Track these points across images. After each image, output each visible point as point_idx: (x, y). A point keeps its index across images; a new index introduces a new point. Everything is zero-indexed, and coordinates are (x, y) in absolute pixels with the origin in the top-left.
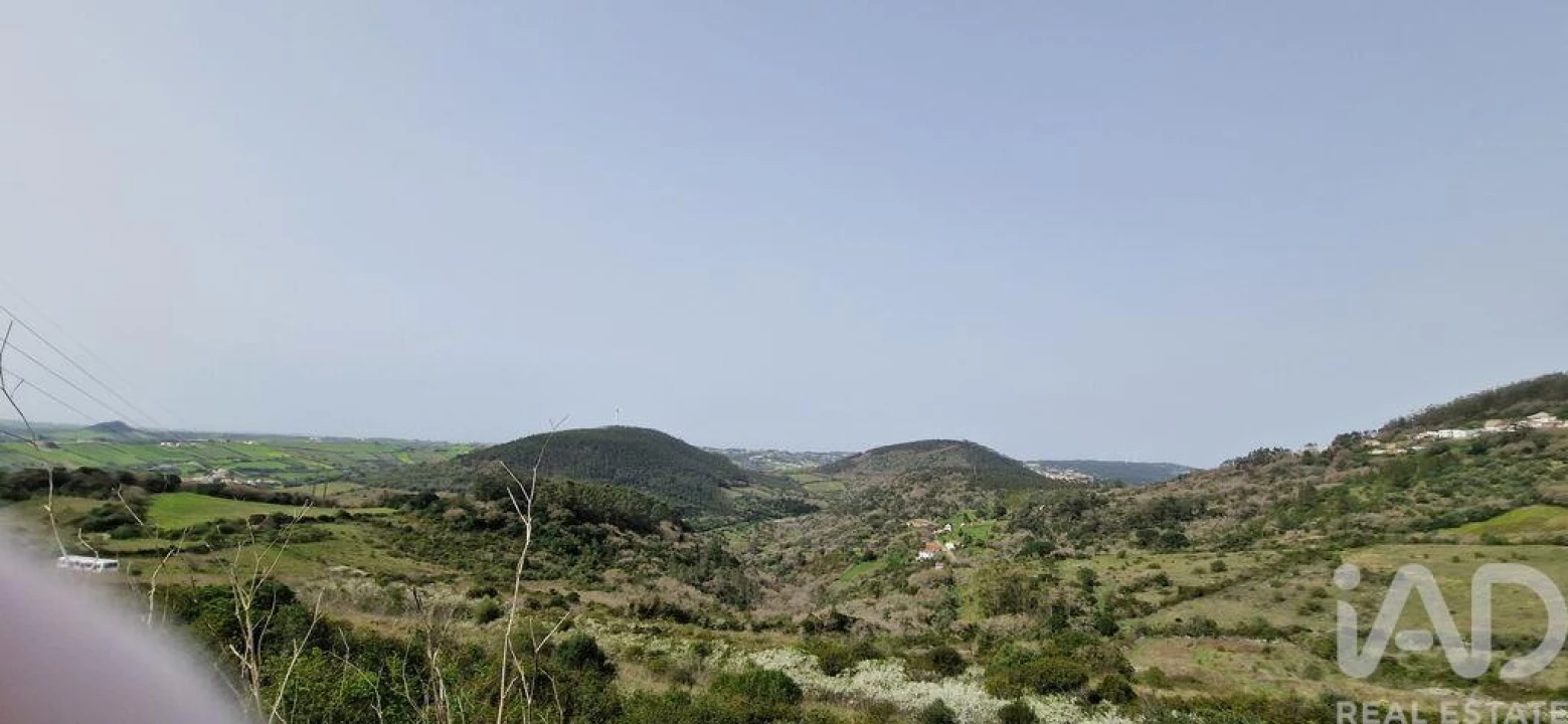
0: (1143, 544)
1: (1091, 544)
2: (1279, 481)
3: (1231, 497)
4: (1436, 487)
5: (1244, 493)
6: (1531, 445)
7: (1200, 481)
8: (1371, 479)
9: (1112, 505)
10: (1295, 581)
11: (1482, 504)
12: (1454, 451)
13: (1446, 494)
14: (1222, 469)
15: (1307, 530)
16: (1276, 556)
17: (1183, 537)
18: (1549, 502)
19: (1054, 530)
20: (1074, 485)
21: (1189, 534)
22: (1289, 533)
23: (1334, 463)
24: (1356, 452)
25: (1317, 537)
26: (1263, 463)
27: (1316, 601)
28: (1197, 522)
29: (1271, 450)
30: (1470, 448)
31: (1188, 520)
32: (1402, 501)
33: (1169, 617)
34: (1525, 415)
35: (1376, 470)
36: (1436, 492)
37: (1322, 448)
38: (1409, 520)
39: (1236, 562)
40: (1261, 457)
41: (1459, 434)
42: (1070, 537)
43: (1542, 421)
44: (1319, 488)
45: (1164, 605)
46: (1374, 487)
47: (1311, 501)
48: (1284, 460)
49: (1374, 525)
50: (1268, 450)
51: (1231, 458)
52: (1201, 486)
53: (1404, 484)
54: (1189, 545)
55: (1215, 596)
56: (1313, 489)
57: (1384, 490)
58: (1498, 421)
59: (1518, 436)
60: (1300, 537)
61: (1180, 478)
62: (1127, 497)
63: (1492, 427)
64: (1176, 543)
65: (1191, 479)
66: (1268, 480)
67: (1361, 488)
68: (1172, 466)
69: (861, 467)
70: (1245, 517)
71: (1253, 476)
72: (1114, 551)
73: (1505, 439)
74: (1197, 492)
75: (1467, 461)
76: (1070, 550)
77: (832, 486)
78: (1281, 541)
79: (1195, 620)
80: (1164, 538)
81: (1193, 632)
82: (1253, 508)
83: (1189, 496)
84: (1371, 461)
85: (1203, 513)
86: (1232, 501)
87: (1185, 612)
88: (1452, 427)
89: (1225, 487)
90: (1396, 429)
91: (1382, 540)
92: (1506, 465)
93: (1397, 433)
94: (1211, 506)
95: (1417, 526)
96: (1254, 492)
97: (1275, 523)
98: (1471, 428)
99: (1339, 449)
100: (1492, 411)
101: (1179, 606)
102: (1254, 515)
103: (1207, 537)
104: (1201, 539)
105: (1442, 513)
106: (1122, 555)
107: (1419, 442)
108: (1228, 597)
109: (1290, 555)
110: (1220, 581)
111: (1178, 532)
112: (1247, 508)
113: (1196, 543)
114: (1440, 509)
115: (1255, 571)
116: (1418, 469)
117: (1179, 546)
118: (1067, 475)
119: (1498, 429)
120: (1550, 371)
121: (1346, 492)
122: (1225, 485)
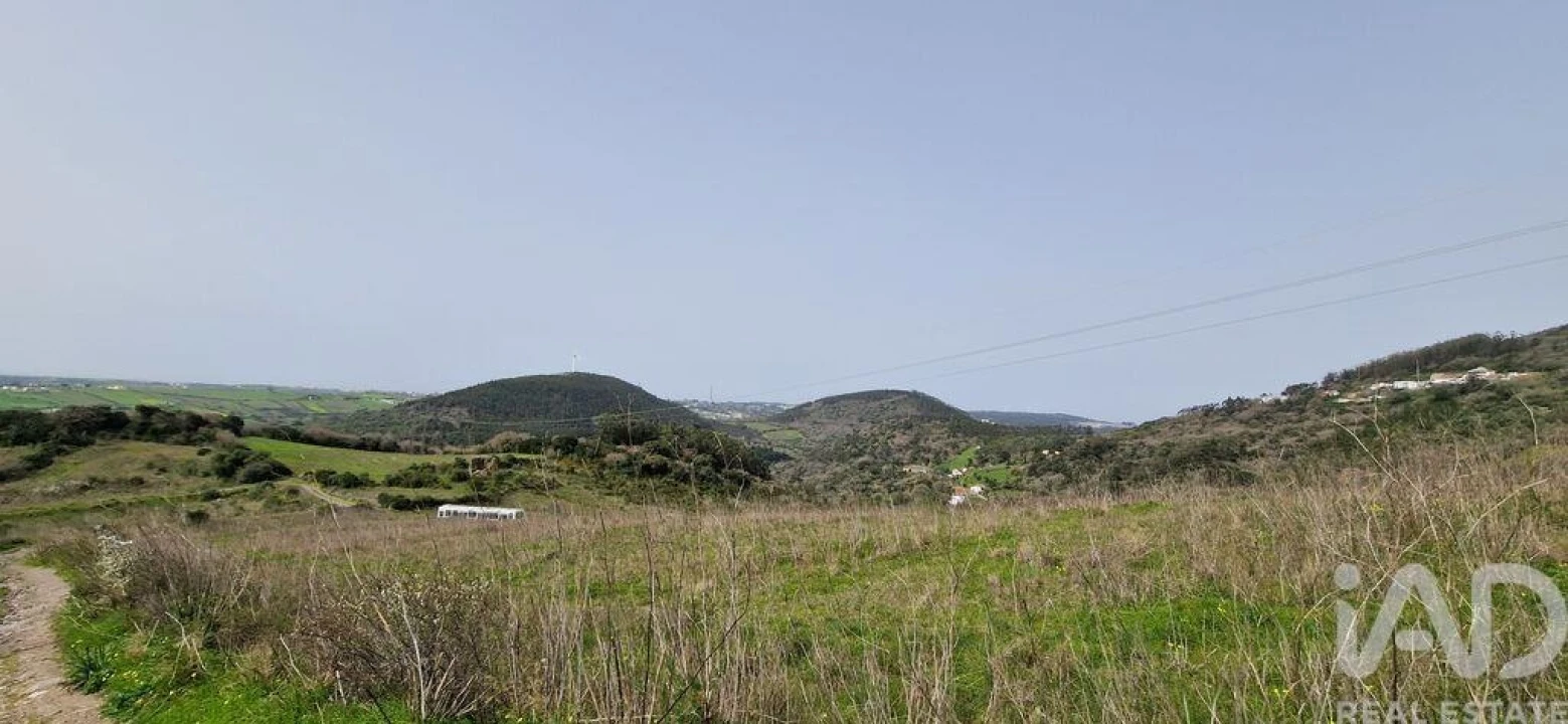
69: (815, 416)
77: (790, 434)
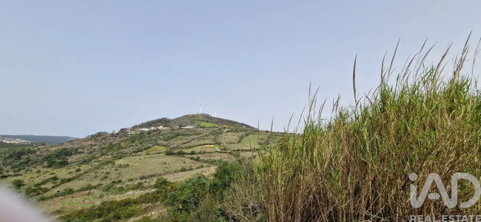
0: (50, 166)
1: (24, 169)
2: (103, 141)
3: (87, 147)
4: (140, 142)
5: (92, 145)
6: (158, 132)
7: (78, 142)
8: (127, 140)
9: (38, 153)
10: (102, 171)
11: (147, 146)
12: (145, 134)
13: (141, 144)
14: (86, 138)
15: (108, 156)
16: (97, 164)
17: (68, 162)
18: (159, 145)
19: (4, 165)
20: (19, 145)
21: (69, 161)
22: (103, 157)
23: (119, 136)
24: (125, 133)
25: (110, 157)
26: (99, 136)
27: (106, 175)
28: (73, 156)
29: (103, 132)
30: (148, 133)
31: (70, 156)
32: (132, 146)
33: (55, 191)
34: (158, 126)
35: (128, 138)
36: (140, 143)
37: (116, 132)
38: (132, 151)
39: (84, 168)
40: (99, 134)
41: (146, 130)
42: (12, 167)
43: (161, 127)
44: (113, 143)
45: (53, 187)
46: (127, 142)
47: (111, 147)
48: (106, 136)
49: (125, 153)
50: (102, 132)
51: (90, 135)
52: (78, 144)
53: (133, 142)
54: (69, 164)
55: (75, 180)
56: (112, 144)
57: (129, 143)
58: (154, 127)
59: (156, 130)
60: (106, 157)
61: (70, 141)
62: (46, 149)
63: (152, 128)
64: (64, 164)
65: (74, 142)
66: (100, 142)
67: (124, 143)
68: (68, 137)
70: (90, 153)
71: (96, 140)
72: (34, 171)
73: (154, 131)
74: (76, 146)
75: (147, 136)
76: (11, 173)
78: (100, 159)
79: (65, 190)
80: (59, 163)
81: (64, 194)
82: (94, 150)
83: (72, 148)
84: (127, 136)
85: (76, 152)
86: (88, 148)
87: (61, 188)
88: (145, 128)
89: (85, 144)
90: (135, 127)
91: (126, 156)
92: (153, 137)
93: (135, 129)
94: (80, 150)
95: (134, 152)
96: (95, 145)
97: (99, 154)
98: (149, 128)
99: (120, 132)
100: (153, 125)
101: (60, 186)
102: (93, 152)
103: (76, 161)
104: (74, 162)
105: (140, 148)
106: (38, 172)
107: (138, 131)
108: (79, 180)
109: (101, 163)
110: (77, 175)
111: (65, 160)
112: (92, 150)
113: (72, 163)
114: (139, 147)
115: (90, 170)
116: (137, 138)
117: (64, 165)
118: (17, 141)
119: (153, 129)
120: (164, 117)
121: (120, 144)
122: (87, 143)
